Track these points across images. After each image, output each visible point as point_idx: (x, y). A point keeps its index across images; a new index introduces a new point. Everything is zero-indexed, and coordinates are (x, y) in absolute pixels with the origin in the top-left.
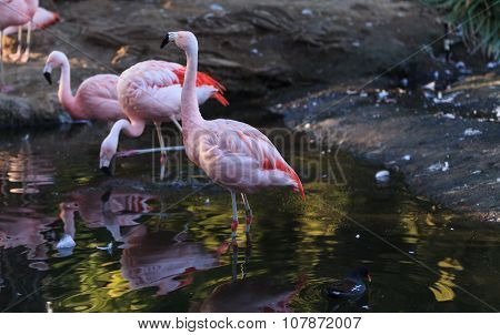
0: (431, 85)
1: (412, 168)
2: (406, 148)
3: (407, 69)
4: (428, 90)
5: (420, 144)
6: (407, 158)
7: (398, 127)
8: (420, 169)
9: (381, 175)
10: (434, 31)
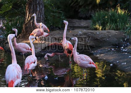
0: (122, 47)
1: (119, 64)
2: (118, 60)
3: (118, 44)
4: (122, 48)
5: (120, 59)
6: (118, 62)
7: (116, 56)
8: (120, 64)
9: (111, 65)
10: (123, 37)
